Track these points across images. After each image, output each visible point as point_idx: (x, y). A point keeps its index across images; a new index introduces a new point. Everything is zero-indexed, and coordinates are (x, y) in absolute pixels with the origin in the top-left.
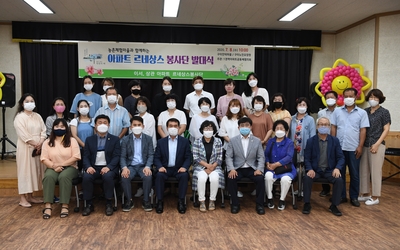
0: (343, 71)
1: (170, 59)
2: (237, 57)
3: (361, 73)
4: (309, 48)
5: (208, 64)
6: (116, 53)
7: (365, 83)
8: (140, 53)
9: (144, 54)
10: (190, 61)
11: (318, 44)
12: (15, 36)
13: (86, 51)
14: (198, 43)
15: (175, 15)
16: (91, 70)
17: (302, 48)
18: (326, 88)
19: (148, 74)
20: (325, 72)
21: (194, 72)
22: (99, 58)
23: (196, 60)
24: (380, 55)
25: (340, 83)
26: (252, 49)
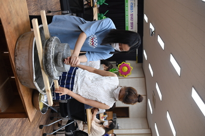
0: (129, 69)
1: (132, 15)
3: (129, 74)
4: (137, 59)
5: (131, 28)
9: (134, 6)
10: (132, 22)
14: (138, 24)
21: (128, 23)
25: (125, 69)
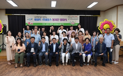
0: (107, 23)
1: (53, 20)
2: (74, 19)
3: (113, 23)
4: (96, 16)
5: (65, 21)
6: (37, 18)
7: (114, 26)
8: (44, 18)
9: (45, 18)
10: (60, 20)
11: (99, 14)
12: (6, 13)
13: (28, 17)
14: (62, 15)
15: (55, 6)
16: (29, 23)
17: (94, 16)
18: (102, 28)
19: (47, 24)
20: (101, 23)
21: (61, 23)
22: (32, 19)
23: (61, 20)
24: (118, 18)
25: (106, 26)
26: (78, 16)
